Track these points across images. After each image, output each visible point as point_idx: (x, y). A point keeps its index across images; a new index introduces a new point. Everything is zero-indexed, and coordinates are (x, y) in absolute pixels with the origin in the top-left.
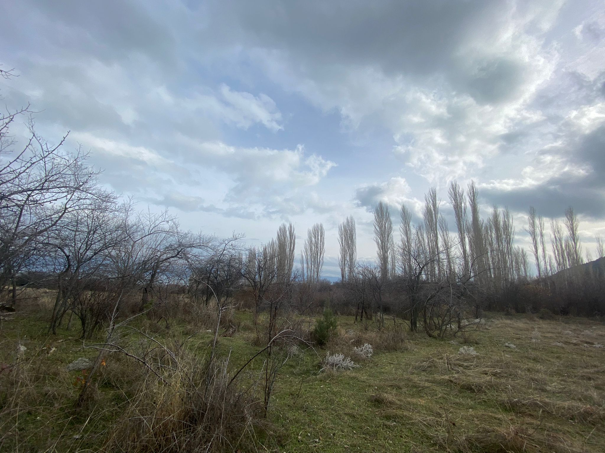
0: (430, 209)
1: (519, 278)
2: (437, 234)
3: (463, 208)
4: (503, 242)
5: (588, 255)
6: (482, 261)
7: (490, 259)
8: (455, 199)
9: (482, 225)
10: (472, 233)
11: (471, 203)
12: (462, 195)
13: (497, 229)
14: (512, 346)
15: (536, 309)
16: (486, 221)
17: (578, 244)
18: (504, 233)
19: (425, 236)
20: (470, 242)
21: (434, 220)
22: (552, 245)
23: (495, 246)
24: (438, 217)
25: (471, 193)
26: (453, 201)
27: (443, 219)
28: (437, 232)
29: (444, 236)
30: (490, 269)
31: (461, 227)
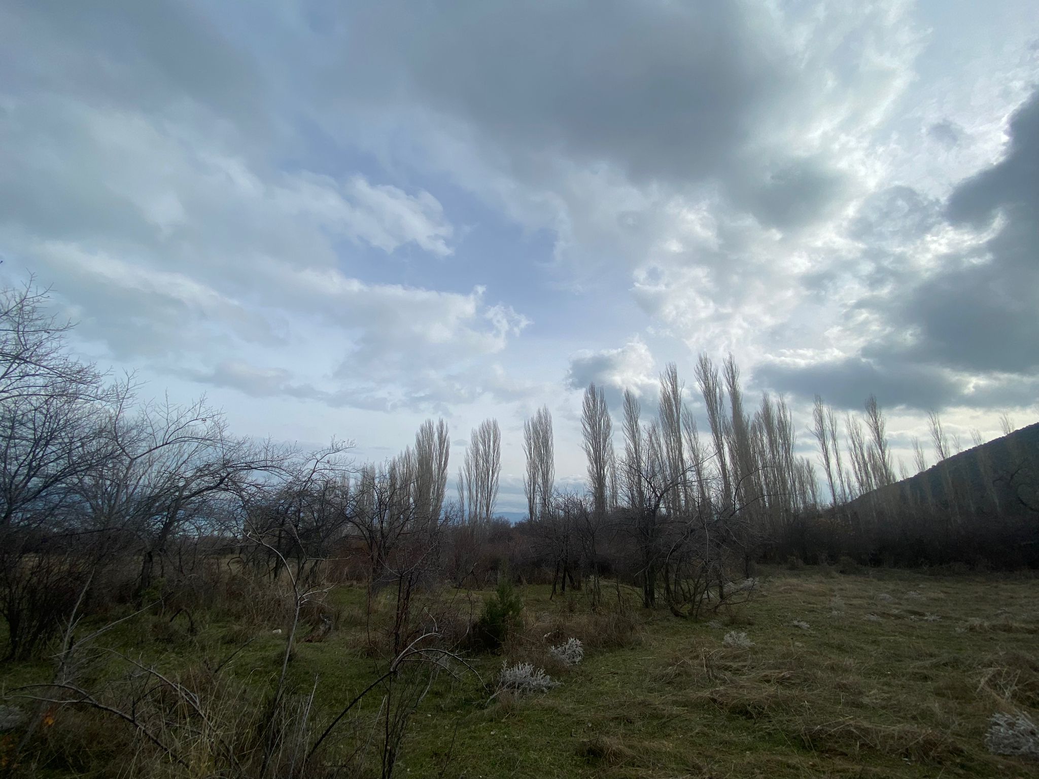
0: (669, 397)
1: (806, 508)
2: (680, 438)
3: (718, 395)
4: (780, 449)
5: (902, 469)
6: (750, 481)
7: (762, 478)
8: (706, 383)
9: (747, 424)
10: (733, 436)
11: (730, 388)
12: (716, 375)
13: (770, 431)
14: (804, 624)
15: (833, 559)
16: (752, 418)
17: (887, 452)
18: (780, 435)
19: (662, 441)
20: (731, 450)
21: (676, 415)
22: (849, 455)
23: (769, 456)
24: (681, 410)
25: (728, 373)
26: (703, 385)
27: (688, 414)
28: (680, 434)
29: (691, 440)
30: (762, 493)
31: (716, 426)
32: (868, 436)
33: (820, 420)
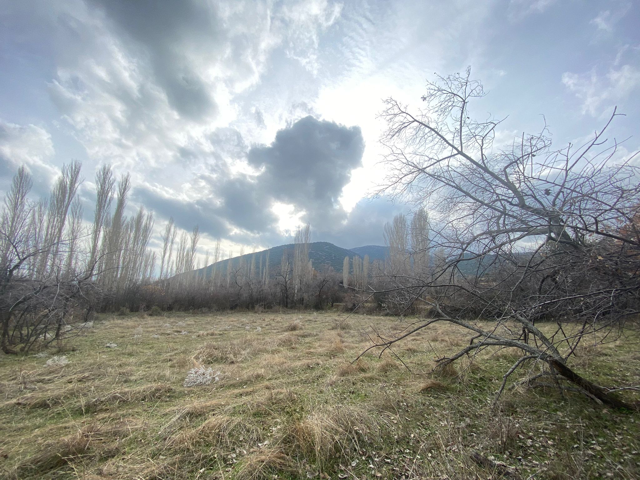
0: (65, 187)
1: (143, 278)
2: (64, 219)
3: (108, 198)
4: (139, 243)
5: (198, 264)
6: (111, 259)
7: (121, 259)
8: (103, 187)
9: (124, 222)
10: (110, 228)
11: (119, 196)
12: (113, 184)
13: (138, 230)
14: (114, 345)
15: (148, 308)
16: (129, 219)
17: (194, 254)
18: (143, 234)
19: (45, 218)
20: (105, 237)
21: (67, 201)
22: (177, 252)
23: (131, 246)
24: (73, 199)
25: (122, 185)
26: (99, 187)
27: (79, 203)
28: (65, 217)
29: (74, 223)
30: (118, 268)
31: (99, 218)
32: (189, 245)
33: (169, 231)
